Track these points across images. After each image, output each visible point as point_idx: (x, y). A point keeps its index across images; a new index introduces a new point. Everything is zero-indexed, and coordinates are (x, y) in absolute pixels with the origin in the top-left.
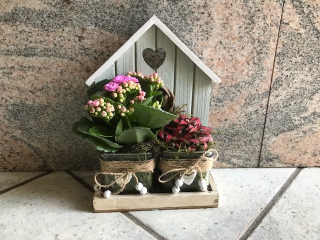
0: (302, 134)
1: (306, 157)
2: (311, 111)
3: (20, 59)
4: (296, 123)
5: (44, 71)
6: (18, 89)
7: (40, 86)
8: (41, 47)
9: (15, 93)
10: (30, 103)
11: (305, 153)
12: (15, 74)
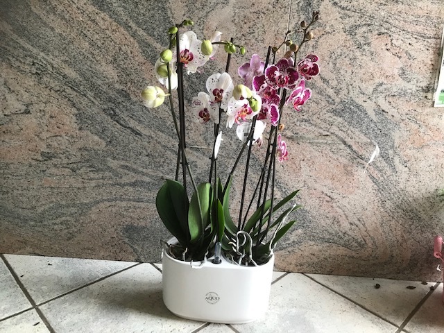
0: (288, 253)
1: (292, 266)
2: (292, 240)
3: (134, 203)
4: (284, 246)
5: (146, 210)
6: (131, 217)
7: (142, 217)
8: (146, 198)
9: (129, 219)
10: (136, 225)
11: (291, 264)
12: (130, 210)
